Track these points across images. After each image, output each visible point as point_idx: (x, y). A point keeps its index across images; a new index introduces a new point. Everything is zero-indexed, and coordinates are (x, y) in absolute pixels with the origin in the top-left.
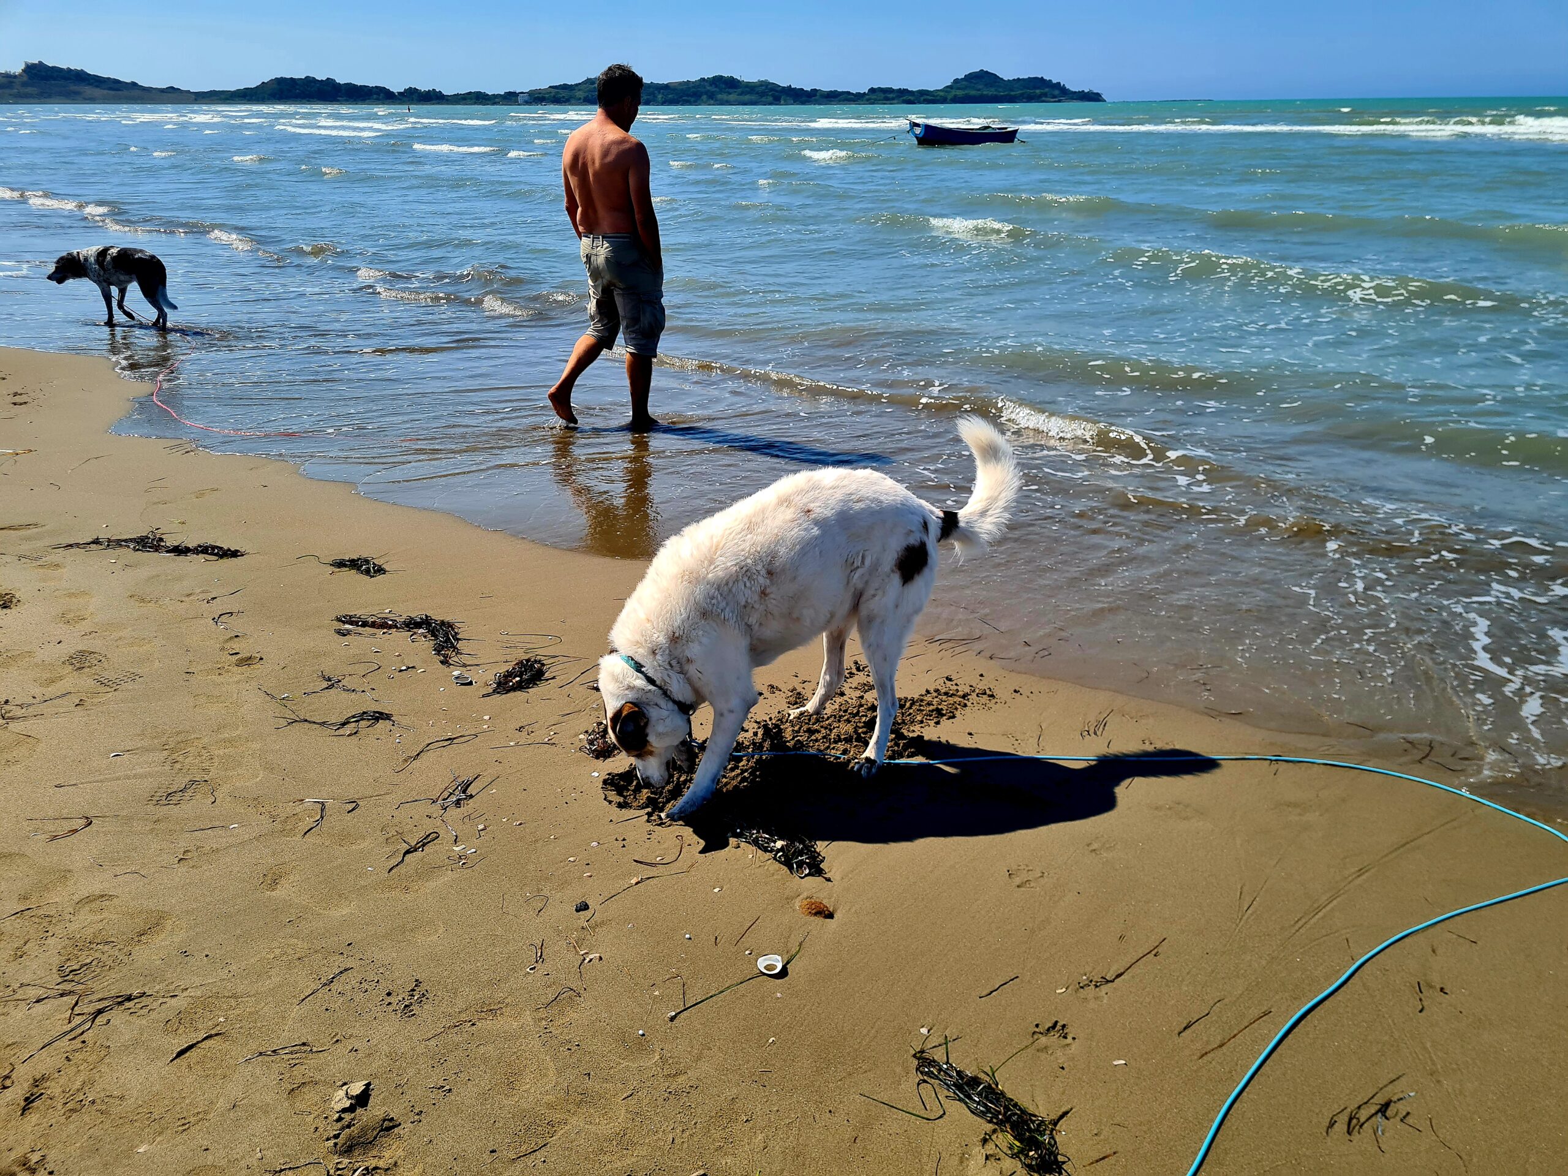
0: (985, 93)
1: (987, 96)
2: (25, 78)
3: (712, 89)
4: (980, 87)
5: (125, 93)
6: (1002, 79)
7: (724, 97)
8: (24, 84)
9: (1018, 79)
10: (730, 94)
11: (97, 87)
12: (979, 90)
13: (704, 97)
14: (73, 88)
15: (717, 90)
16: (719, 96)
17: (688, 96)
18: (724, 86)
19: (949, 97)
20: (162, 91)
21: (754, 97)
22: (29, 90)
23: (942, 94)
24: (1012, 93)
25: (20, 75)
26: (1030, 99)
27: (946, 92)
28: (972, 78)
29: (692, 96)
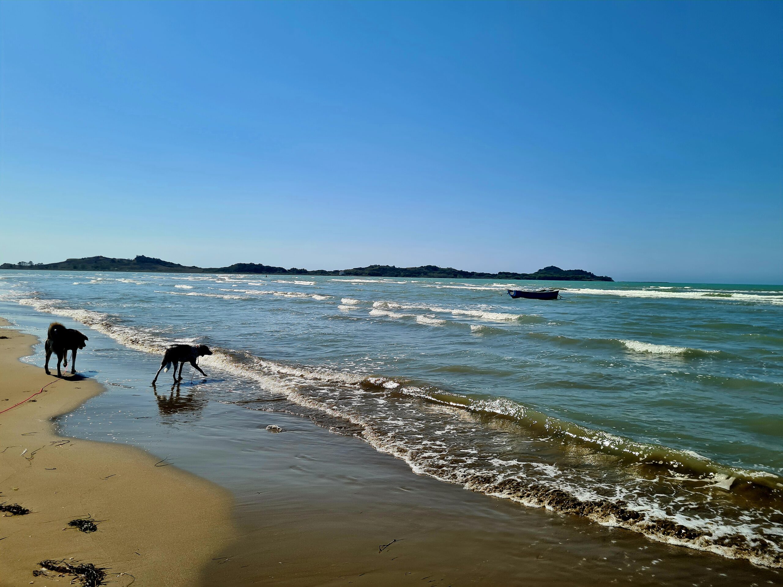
0: (554, 276)
1: (555, 277)
2: (135, 262)
3: (426, 271)
4: (552, 273)
5: (175, 268)
6: (562, 270)
7: (432, 274)
8: (135, 264)
9: (570, 270)
10: (434, 273)
11: (164, 266)
12: (552, 274)
13: (422, 274)
14: (154, 266)
15: (428, 271)
16: (429, 274)
17: (415, 273)
18: (432, 270)
19: (537, 277)
20: (190, 268)
21: (445, 275)
22: (136, 266)
23: (534, 275)
24: (567, 276)
25: (134, 260)
26: (576, 279)
27: (536, 275)
28: (548, 269)
29: (417, 274)
